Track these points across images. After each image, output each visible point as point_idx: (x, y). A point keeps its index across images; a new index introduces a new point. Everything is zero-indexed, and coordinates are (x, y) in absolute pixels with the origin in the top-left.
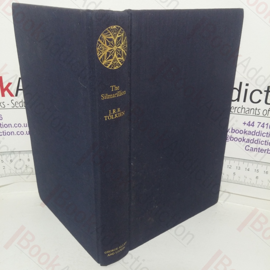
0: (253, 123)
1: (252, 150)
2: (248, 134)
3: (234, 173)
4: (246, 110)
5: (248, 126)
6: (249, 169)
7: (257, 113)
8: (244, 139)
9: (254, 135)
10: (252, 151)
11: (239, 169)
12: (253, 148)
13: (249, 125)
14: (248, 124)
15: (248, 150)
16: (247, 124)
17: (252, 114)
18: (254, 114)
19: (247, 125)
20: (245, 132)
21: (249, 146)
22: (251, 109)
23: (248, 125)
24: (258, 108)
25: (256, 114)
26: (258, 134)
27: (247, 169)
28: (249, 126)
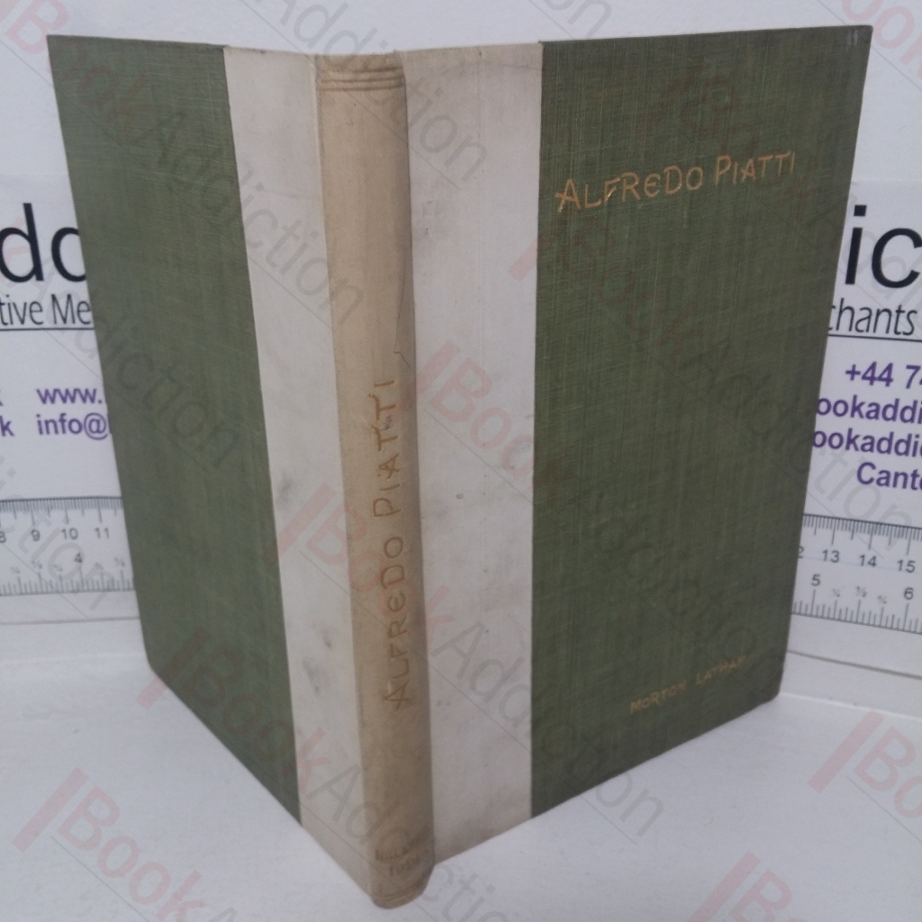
0: (889, 368)
1: (886, 479)
2: (868, 415)
3: (815, 577)
4: (859, 315)
5: (868, 382)
6: (874, 558)
7: (904, 326)
8: (853, 436)
9: (894, 418)
10: (887, 484)
11: (835, 559)
12: (888, 473)
13: (872, 379)
14: (869, 375)
15: (871, 480)
16: (862, 373)
17: (881, 332)
18: (891, 334)
19: (864, 377)
20: (856, 408)
21: (873, 466)
22: (879, 313)
23: (867, 378)
24: (907, 308)
25: (899, 330)
26: (908, 414)
27: (867, 559)
28: (872, 384)
